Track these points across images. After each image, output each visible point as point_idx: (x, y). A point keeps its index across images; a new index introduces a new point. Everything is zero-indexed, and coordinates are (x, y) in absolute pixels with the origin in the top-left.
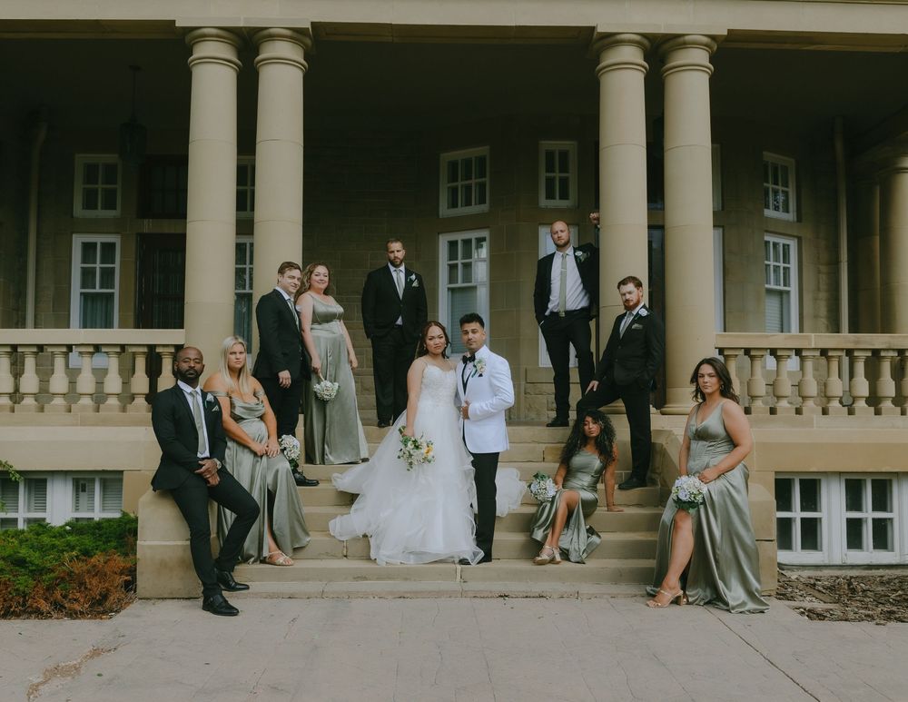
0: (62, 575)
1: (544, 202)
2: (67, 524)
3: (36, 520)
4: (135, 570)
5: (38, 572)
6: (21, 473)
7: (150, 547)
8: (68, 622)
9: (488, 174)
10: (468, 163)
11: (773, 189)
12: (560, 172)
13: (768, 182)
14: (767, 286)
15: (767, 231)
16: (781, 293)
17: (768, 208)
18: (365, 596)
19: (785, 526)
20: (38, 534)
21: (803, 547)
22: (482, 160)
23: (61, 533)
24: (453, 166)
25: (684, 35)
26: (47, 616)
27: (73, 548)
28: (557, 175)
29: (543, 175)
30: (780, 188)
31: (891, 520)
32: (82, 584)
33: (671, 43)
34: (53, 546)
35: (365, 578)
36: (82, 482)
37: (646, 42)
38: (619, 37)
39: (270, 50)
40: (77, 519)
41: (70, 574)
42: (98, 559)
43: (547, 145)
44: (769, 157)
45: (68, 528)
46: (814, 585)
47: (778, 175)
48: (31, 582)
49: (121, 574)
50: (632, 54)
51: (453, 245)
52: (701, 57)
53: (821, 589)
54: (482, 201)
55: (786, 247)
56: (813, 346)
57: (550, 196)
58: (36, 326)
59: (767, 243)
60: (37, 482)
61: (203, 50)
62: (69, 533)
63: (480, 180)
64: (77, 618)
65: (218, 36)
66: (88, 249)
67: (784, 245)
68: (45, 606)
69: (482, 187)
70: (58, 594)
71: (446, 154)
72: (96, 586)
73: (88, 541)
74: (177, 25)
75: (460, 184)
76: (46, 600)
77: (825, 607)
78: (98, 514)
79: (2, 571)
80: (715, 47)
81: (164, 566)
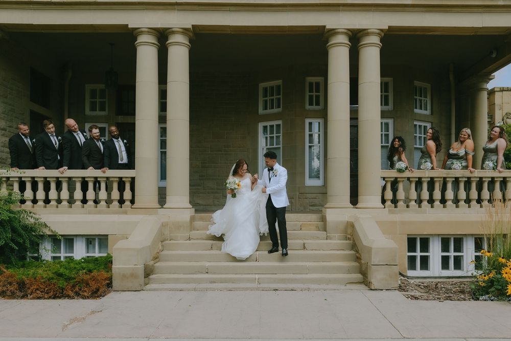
0: (79, 280)
1: (308, 107)
2: (82, 259)
3: (69, 257)
4: (112, 279)
5: (68, 279)
6: (62, 236)
7: (118, 268)
8: (81, 301)
9: (281, 94)
10: (272, 88)
11: (419, 99)
12: (316, 92)
13: (417, 96)
14: (415, 146)
15: (415, 120)
17: (416, 108)
18: (214, 290)
19: (412, 260)
20: (69, 263)
21: (421, 269)
22: (278, 87)
23: (79, 263)
24: (265, 89)
25: (367, 29)
26: (73, 298)
27: (84, 269)
28: (314, 94)
29: (308, 94)
30: (423, 98)
31: (463, 256)
32: (88, 284)
33: (361, 33)
34: (75, 268)
35: (215, 282)
36: (90, 240)
37: (350, 33)
38: (337, 31)
39: (173, 39)
40: (88, 257)
41: (82, 280)
42: (95, 273)
43: (310, 79)
44: (417, 83)
45: (83, 260)
46: (420, 285)
47: (422, 92)
48: (65, 284)
49: (105, 280)
50: (342, 39)
51: (265, 128)
52: (376, 40)
53: (422, 287)
54: (279, 107)
55: (426, 127)
56: (427, 176)
57: (311, 104)
59: (415, 126)
60: (69, 240)
61: (142, 39)
62: (82, 262)
63: (278, 97)
64: (86, 299)
65: (148, 32)
67: (424, 126)
68: (72, 294)
69: (279, 100)
70: (77, 289)
71: (262, 84)
72: (94, 286)
73: (91, 266)
74: (129, 27)
75: (268, 98)
76: (72, 291)
77: (420, 294)
78: (97, 254)
79: (52, 278)
80: (383, 34)
81: (124, 276)
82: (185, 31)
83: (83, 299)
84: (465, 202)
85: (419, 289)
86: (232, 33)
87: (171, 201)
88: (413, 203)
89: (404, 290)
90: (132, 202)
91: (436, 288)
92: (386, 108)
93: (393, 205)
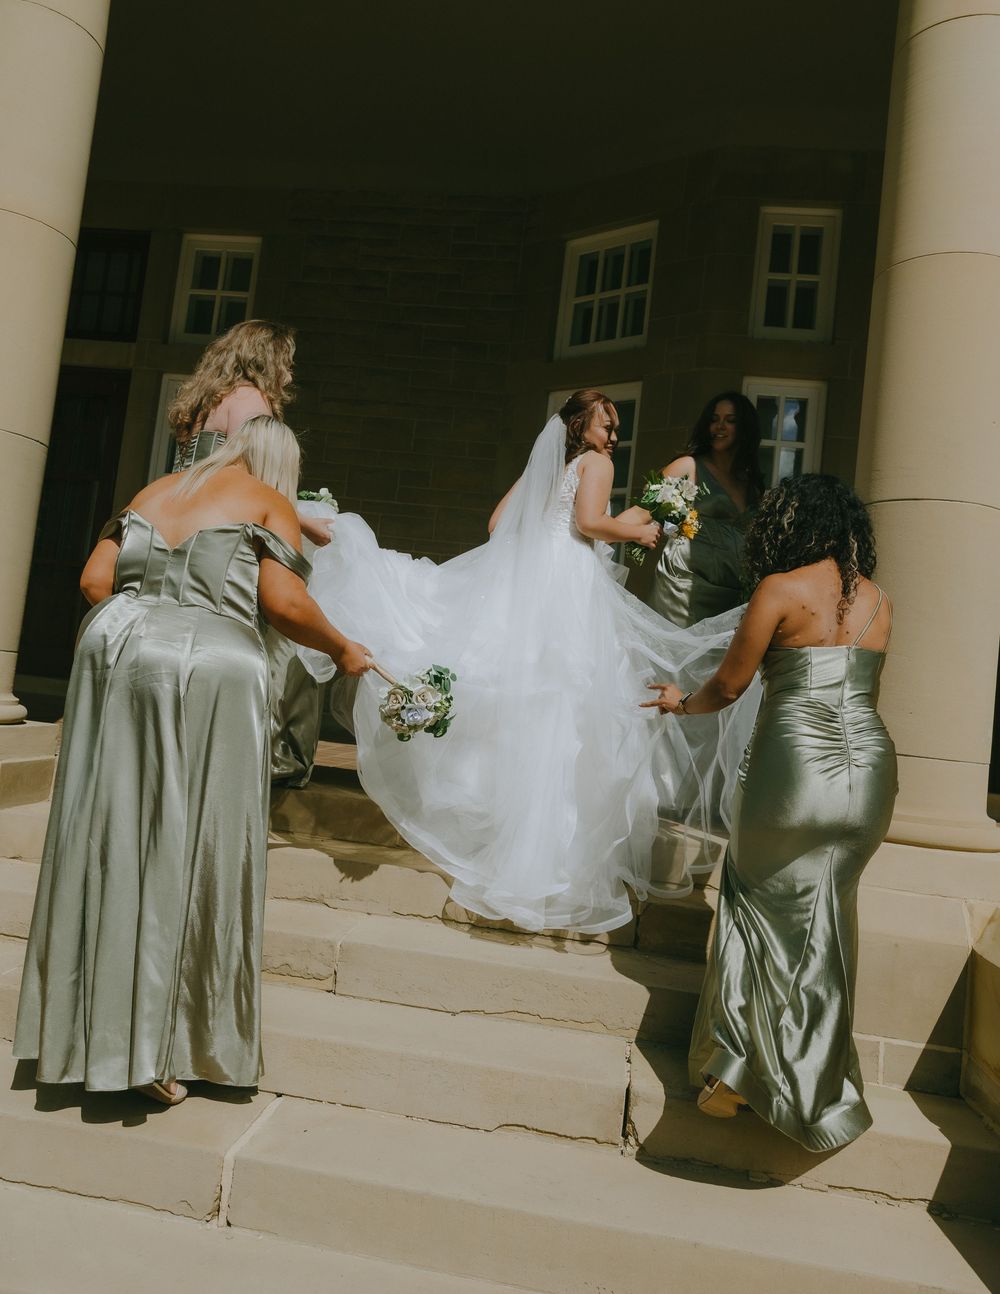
1: (758, 330)
9: (651, 277)
10: (617, 255)
12: (801, 272)
22: (642, 252)
24: (589, 263)
28: (794, 278)
29: (763, 277)
43: (779, 215)
54: (637, 330)
57: (774, 320)
63: (636, 289)
69: (638, 300)
71: (579, 241)
75: (596, 298)
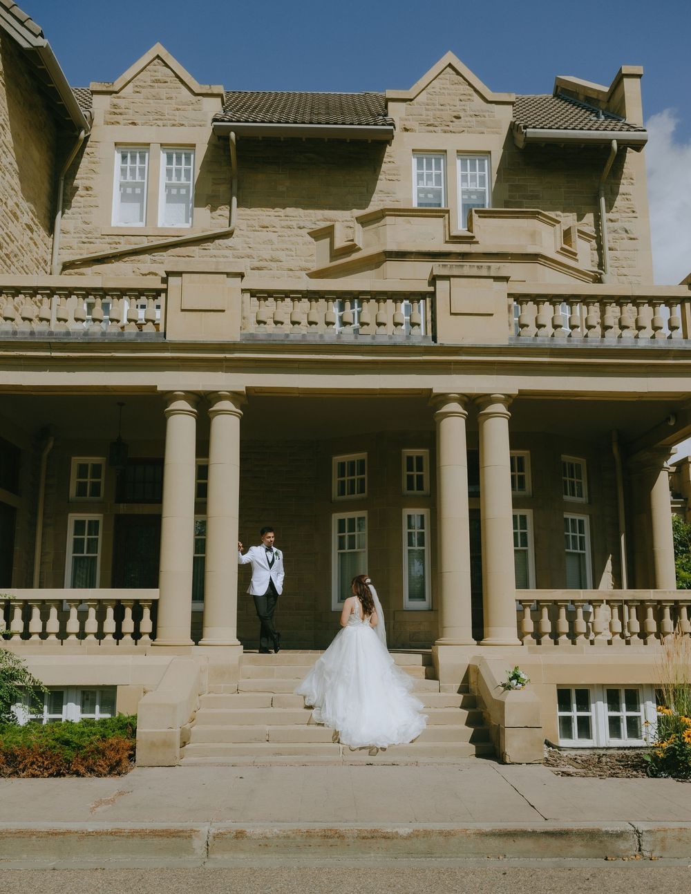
0: (92, 750)
1: (405, 492)
2: (81, 721)
4: (135, 747)
5: (77, 748)
6: (47, 687)
9: (366, 472)
10: (352, 464)
11: (569, 481)
12: (417, 471)
13: (566, 476)
14: (567, 550)
15: (566, 511)
16: (579, 554)
17: (567, 494)
18: (280, 764)
19: (566, 722)
21: (579, 737)
22: (362, 462)
23: (81, 725)
24: (342, 465)
25: (493, 394)
26: (83, 775)
28: (415, 473)
29: (405, 473)
30: (575, 480)
31: (639, 717)
32: (104, 755)
35: (280, 754)
36: (87, 694)
37: (466, 399)
38: (448, 396)
39: (218, 406)
41: (97, 749)
43: (408, 452)
44: (566, 458)
46: (576, 759)
47: (573, 471)
48: (73, 754)
49: (127, 750)
50: (456, 407)
51: (341, 521)
52: (502, 408)
53: (579, 761)
54: (362, 491)
55: (581, 522)
56: (582, 598)
57: (410, 487)
58: (40, 587)
59: (566, 520)
61: (174, 405)
63: (361, 476)
64: (101, 776)
65: (184, 396)
66: (79, 526)
67: (579, 520)
68: (82, 770)
69: (362, 481)
70: (89, 762)
71: (336, 458)
74: (158, 389)
75: (346, 478)
76: (82, 765)
77: (575, 770)
78: (98, 715)
79: (55, 747)
80: (511, 401)
81: (153, 745)
82: (235, 396)
83: (97, 776)
84: (638, 636)
85: (575, 764)
86: (301, 396)
87: (210, 634)
88: (564, 637)
89: (553, 765)
90: (153, 635)
91: (600, 762)
92: (521, 493)
93: (535, 640)
